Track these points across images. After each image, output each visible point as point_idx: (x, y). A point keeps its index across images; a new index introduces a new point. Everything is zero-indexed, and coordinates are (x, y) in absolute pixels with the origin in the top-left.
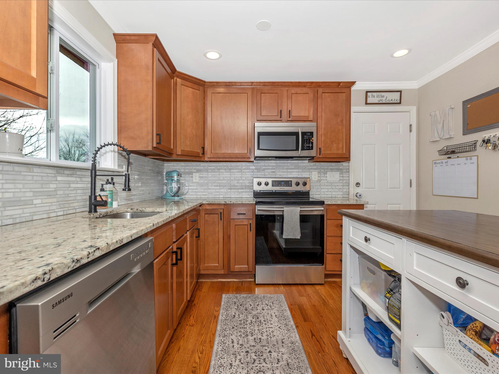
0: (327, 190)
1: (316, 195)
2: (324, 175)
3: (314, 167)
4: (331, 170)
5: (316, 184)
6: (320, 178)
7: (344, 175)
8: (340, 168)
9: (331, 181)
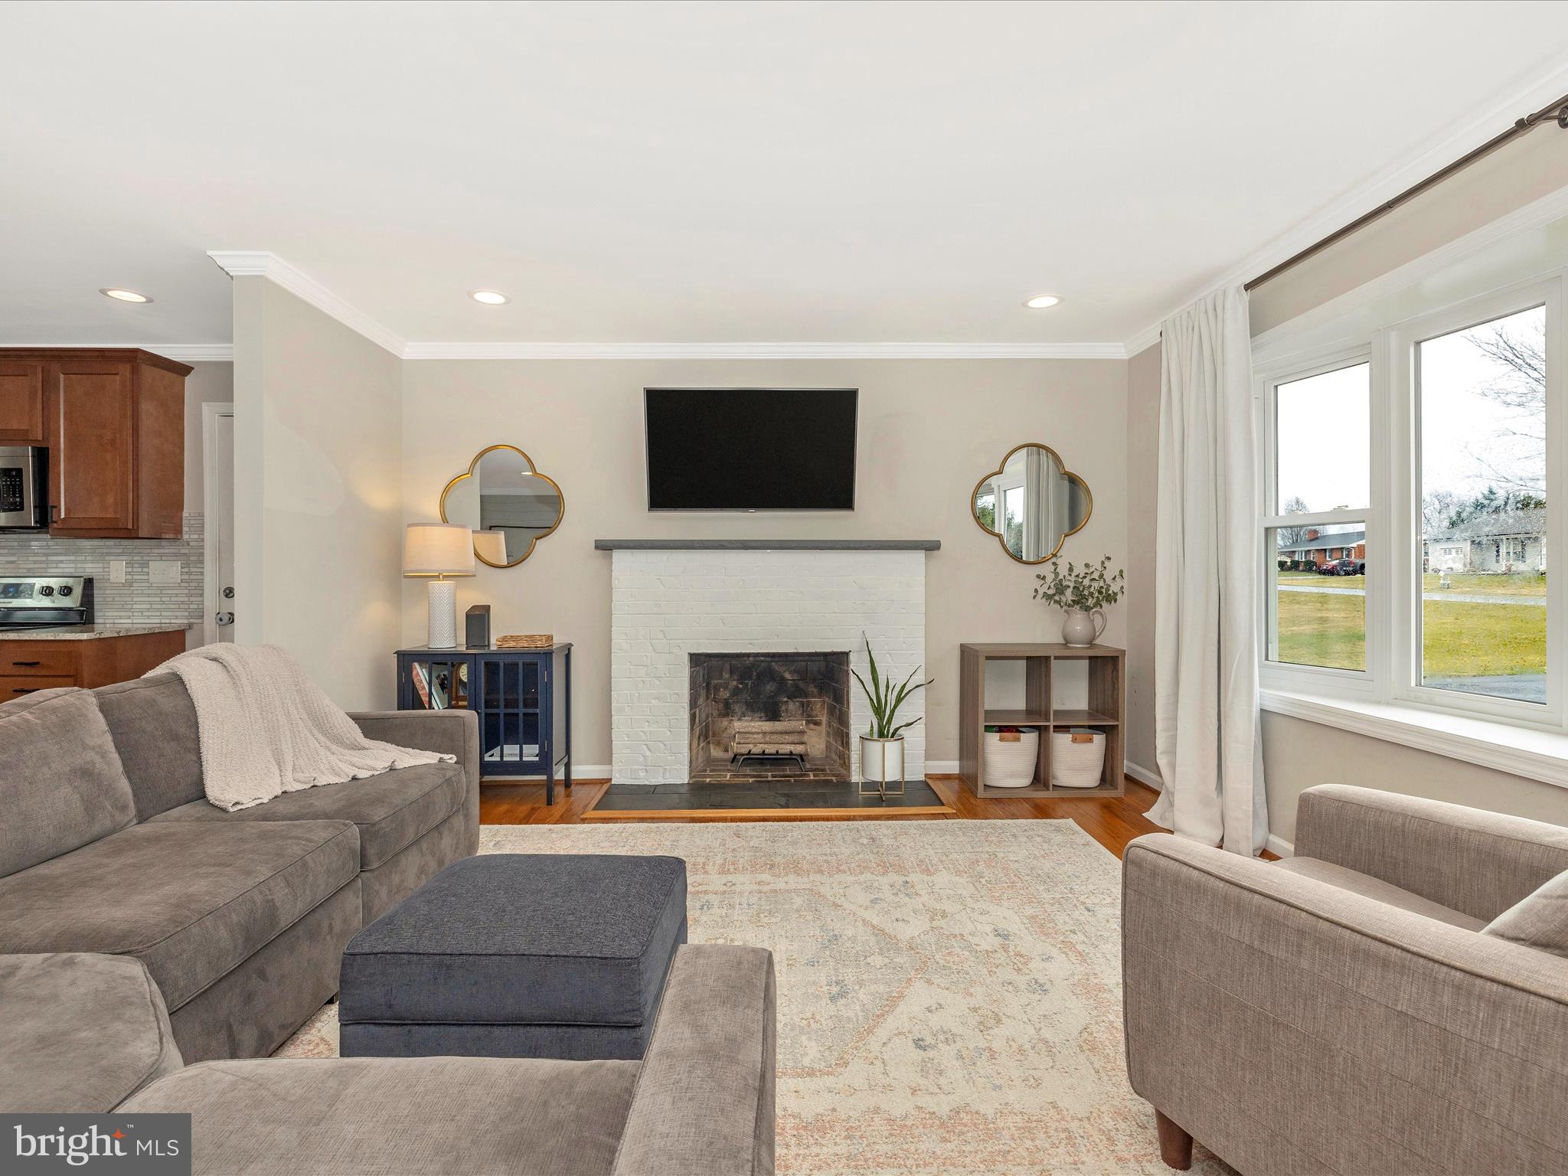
0: (148, 606)
1: (121, 617)
2: (140, 570)
3: (117, 551)
4: (159, 558)
5: (121, 592)
6: (130, 577)
7: (192, 570)
8: (183, 551)
9: (159, 585)
